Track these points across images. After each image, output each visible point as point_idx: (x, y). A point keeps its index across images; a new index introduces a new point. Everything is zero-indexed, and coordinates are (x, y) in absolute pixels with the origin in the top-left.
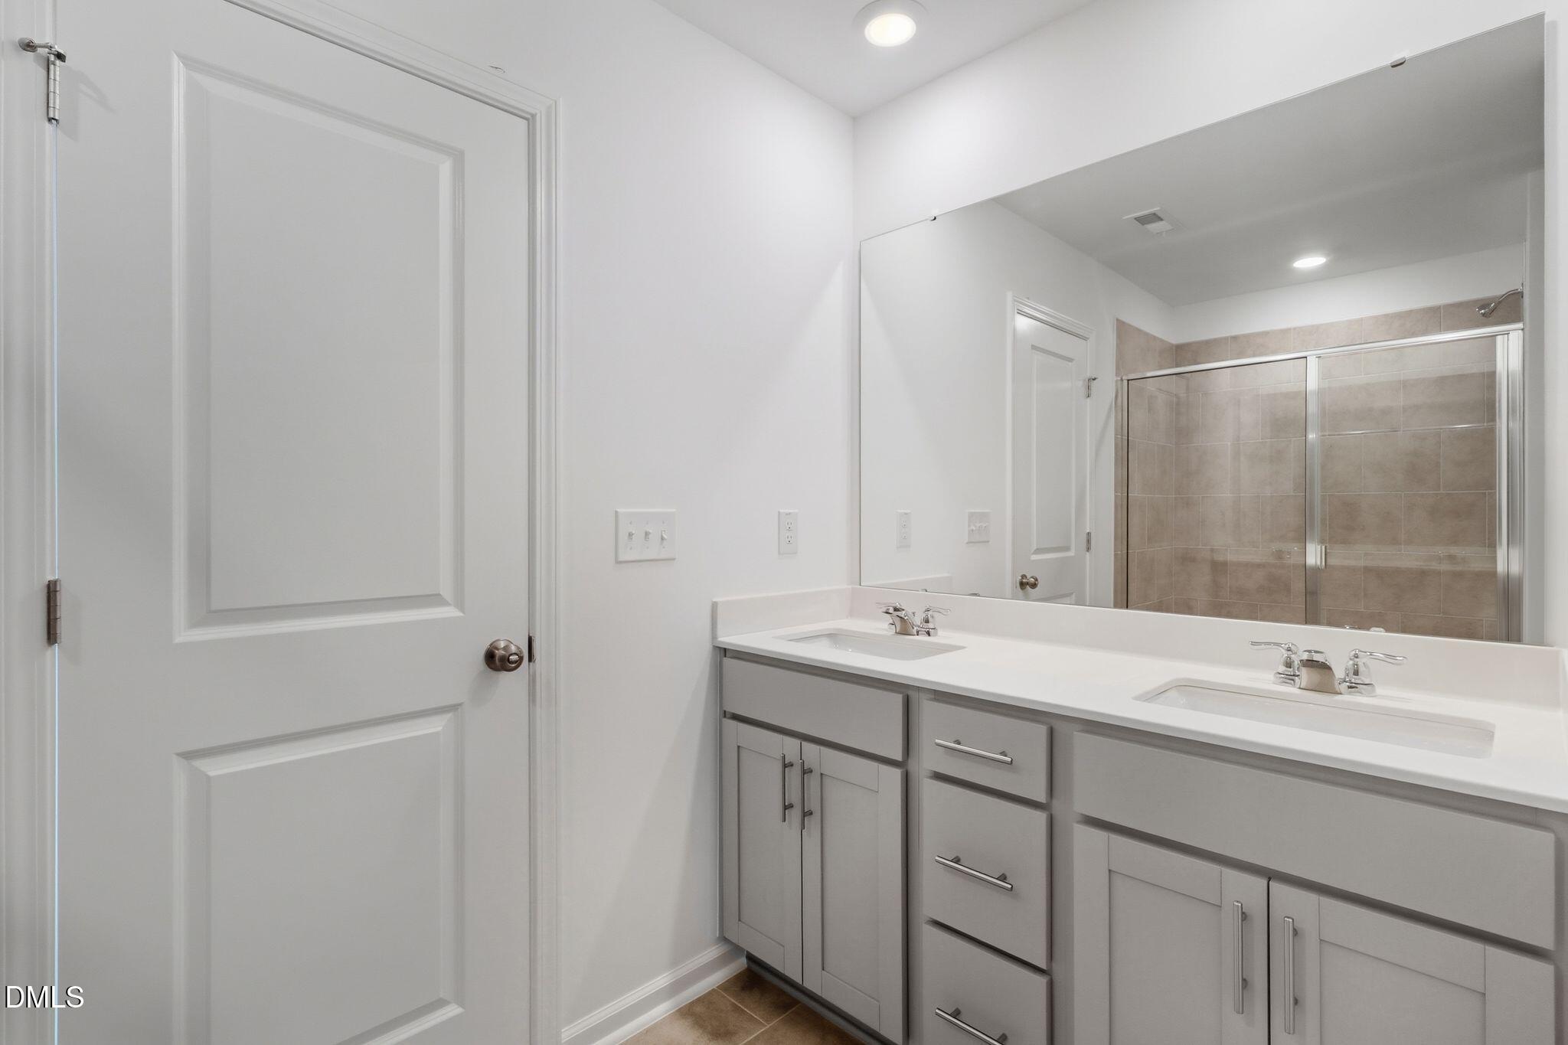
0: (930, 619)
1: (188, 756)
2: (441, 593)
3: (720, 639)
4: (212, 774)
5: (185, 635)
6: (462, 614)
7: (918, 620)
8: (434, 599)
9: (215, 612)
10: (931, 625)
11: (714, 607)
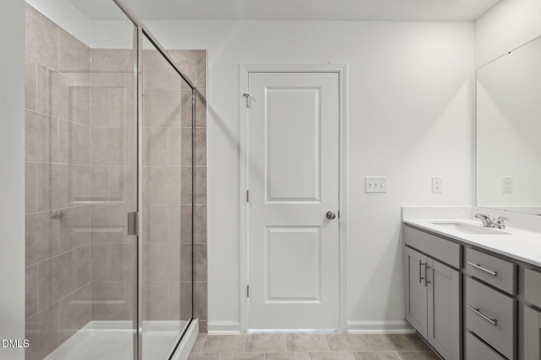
0: (501, 222)
1: (268, 227)
2: (316, 197)
3: (404, 220)
4: (271, 231)
5: (267, 202)
6: (320, 203)
7: (495, 222)
8: (314, 199)
9: (272, 198)
10: (501, 224)
11: (402, 209)
